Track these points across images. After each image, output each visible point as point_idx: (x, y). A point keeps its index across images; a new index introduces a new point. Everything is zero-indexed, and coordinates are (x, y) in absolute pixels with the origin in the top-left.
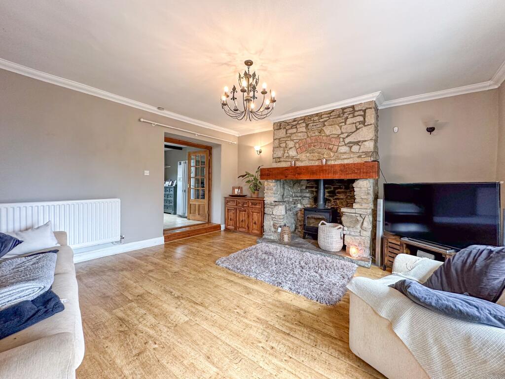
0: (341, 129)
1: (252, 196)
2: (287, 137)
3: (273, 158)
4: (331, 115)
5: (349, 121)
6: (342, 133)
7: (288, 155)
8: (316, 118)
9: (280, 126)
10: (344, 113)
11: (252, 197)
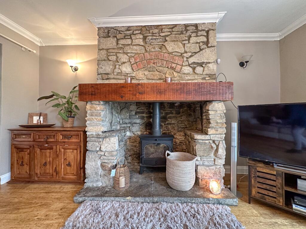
0: (184, 47)
1: (63, 124)
2: (118, 48)
3: (98, 74)
4: (174, 30)
5: (193, 40)
6: (186, 52)
7: (120, 71)
8: (156, 31)
9: (108, 33)
10: (187, 31)
11: (63, 127)
